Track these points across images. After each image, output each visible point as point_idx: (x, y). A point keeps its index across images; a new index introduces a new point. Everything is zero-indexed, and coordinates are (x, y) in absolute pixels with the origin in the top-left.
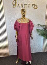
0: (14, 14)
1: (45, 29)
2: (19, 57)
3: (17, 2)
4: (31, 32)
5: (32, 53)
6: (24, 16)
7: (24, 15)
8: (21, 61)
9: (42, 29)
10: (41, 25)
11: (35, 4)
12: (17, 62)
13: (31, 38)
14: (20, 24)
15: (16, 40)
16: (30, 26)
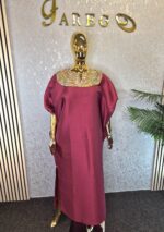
0: (48, 50)
3: (57, 5)
4: (108, 119)
6: (81, 59)
9: (151, 107)
10: (146, 94)
11: (127, 12)
12: (54, 224)
15: (52, 148)
16: (103, 99)
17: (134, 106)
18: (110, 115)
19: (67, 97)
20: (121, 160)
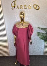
3: (16, 3)
17: (39, 32)
18: (31, 35)
20: (35, 47)
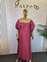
0: (16, 14)
1: (45, 29)
2: (19, 56)
4: (32, 32)
5: (32, 53)
7: (26, 15)
8: (21, 60)
9: (43, 29)
10: (42, 25)
11: (37, 5)
12: (17, 61)
13: (31, 38)
14: (22, 23)
15: (17, 39)
19: (22, 25)
